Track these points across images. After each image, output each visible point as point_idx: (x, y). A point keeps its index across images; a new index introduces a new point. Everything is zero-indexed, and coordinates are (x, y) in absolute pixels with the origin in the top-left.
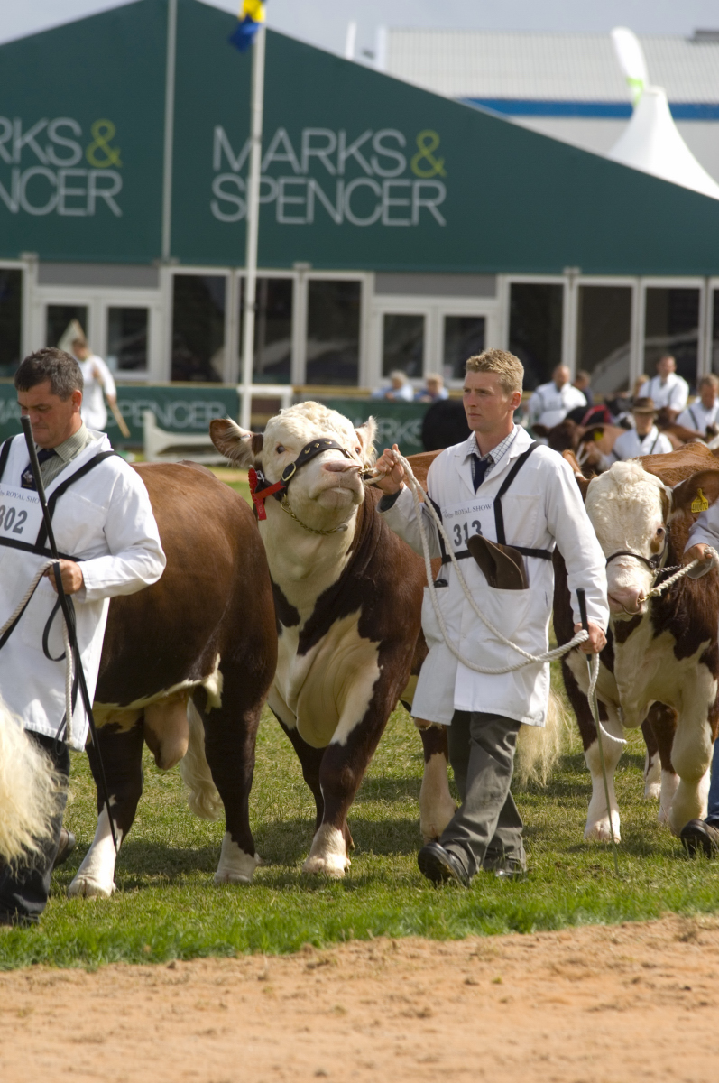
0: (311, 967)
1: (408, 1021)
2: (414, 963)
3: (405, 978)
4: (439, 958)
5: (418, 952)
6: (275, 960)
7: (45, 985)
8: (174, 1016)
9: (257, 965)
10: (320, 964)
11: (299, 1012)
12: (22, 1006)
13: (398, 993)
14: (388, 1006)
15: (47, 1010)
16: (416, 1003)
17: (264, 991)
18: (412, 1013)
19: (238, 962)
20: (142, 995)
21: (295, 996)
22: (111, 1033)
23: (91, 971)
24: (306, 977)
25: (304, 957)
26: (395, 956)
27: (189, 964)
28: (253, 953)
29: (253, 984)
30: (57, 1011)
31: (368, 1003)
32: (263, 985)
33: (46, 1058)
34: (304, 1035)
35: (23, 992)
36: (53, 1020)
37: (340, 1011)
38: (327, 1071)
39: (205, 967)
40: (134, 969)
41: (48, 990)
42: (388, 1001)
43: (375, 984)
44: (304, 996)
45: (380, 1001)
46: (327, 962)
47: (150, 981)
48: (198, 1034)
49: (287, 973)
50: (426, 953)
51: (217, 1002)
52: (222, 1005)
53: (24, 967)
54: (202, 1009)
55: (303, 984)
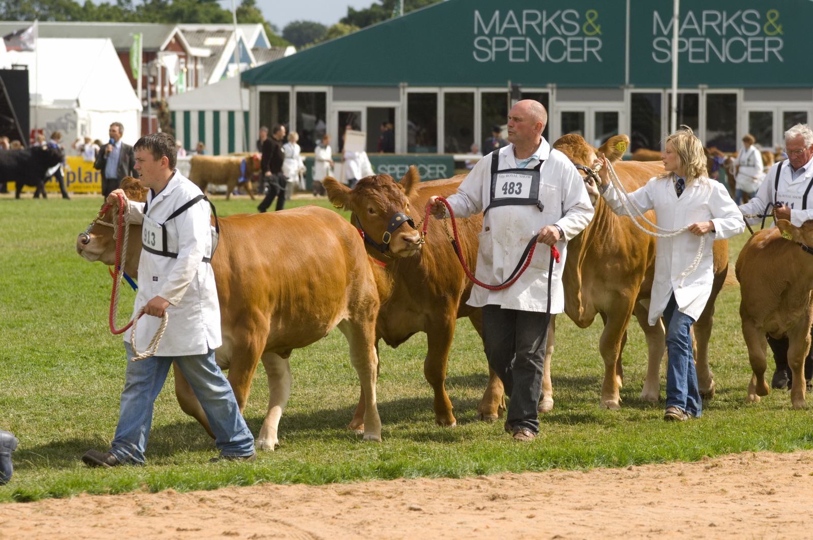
0: (707, 468)
1: (762, 496)
2: (766, 465)
3: (760, 473)
4: (779, 463)
5: (767, 459)
6: (687, 465)
7: (560, 479)
8: (631, 495)
9: (678, 468)
10: (712, 467)
11: (701, 493)
12: (548, 491)
13: (755, 481)
14: (750, 489)
15: (562, 493)
16: (766, 487)
17: (681, 481)
18: (764, 492)
19: (667, 466)
20: (614, 484)
21: (698, 484)
22: (596, 505)
23: (586, 472)
24: (705, 473)
25: (704, 463)
26: (754, 462)
27: (639, 468)
28: (675, 462)
29: (675, 478)
30: (567, 493)
31: (739, 487)
32: (681, 478)
33: (561, 518)
34: (704, 505)
35: (548, 484)
36: (564, 498)
37: (724, 491)
38: (716, 524)
39: (649, 469)
40: (609, 470)
41: (562, 482)
42: (750, 486)
43: (743, 477)
44: (703, 484)
45: (746, 486)
46: (717, 465)
47: (618, 477)
48: (644, 504)
49: (695, 472)
50: (772, 460)
51: (655, 488)
52: (657, 489)
53: (548, 470)
54: (647, 492)
55: (703, 477)
